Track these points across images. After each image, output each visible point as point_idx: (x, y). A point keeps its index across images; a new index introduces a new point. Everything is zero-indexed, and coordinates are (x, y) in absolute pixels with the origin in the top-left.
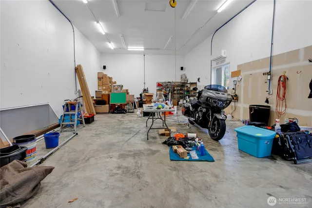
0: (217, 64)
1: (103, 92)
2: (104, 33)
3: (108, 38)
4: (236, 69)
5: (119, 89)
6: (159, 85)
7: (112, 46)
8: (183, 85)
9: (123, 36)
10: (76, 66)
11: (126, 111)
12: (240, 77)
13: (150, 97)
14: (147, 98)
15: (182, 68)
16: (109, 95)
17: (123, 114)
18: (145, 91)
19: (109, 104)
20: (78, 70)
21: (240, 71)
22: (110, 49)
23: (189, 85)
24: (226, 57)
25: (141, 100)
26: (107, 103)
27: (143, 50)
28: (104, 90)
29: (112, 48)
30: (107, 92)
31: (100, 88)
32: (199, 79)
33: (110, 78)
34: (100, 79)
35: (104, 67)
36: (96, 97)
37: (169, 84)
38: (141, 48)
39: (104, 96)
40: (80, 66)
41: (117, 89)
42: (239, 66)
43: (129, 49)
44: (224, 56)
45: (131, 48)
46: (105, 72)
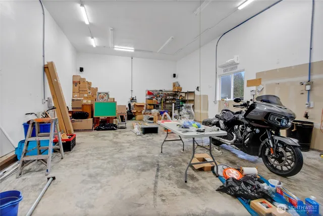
0: (225, 71)
1: (85, 102)
2: (87, 23)
3: (91, 30)
4: (254, 77)
5: (106, 98)
6: (149, 93)
7: (94, 42)
8: (175, 94)
9: (113, 30)
10: (46, 63)
11: (116, 127)
12: (261, 87)
13: (141, 108)
14: (138, 108)
15: (174, 76)
16: (91, 106)
17: (113, 131)
18: (132, 100)
19: (92, 117)
20: (48, 70)
21: (260, 79)
22: (91, 47)
23: (183, 95)
24: (238, 64)
25: (130, 111)
26: (90, 116)
27: (133, 51)
28: (85, 98)
29: (94, 46)
30: (90, 102)
31: (76, 96)
32: (198, 88)
33: (89, 84)
34: (75, 83)
35: (81, 70)
36: (73, 108)
37: (160, 92)
38: (131, 49)
39: (85, 106)
40: (52, 63)
41: (103, 98)
42: (257, 74)
43: (115, 49)
44: (236, 62)
45: (118, 48)
46: (82, 75)
